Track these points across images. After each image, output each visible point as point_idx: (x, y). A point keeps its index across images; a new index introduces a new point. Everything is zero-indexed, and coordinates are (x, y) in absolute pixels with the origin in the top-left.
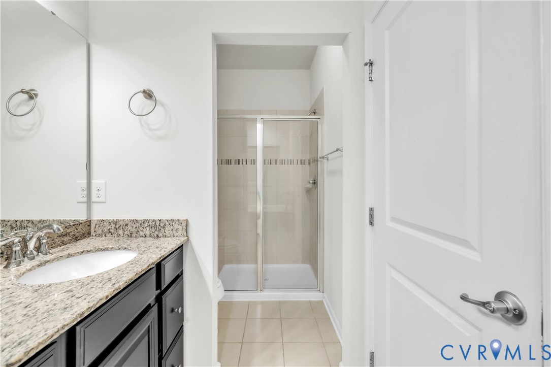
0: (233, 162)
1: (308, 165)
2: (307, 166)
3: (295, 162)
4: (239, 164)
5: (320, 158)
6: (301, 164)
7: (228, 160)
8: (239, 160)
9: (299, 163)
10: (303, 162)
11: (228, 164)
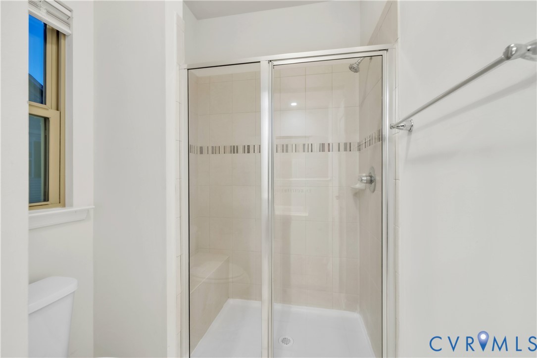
0: (241, 150)
1: (358, 153)
2: (355, 154)
3: (336, 147)
4: (249, 152)
5: (392, 127)
6: (345, 150)
7: (234, 147)
8: (249, 146)
9: (342, 148)
10: (348, 147)
11: (234, 153)
